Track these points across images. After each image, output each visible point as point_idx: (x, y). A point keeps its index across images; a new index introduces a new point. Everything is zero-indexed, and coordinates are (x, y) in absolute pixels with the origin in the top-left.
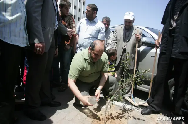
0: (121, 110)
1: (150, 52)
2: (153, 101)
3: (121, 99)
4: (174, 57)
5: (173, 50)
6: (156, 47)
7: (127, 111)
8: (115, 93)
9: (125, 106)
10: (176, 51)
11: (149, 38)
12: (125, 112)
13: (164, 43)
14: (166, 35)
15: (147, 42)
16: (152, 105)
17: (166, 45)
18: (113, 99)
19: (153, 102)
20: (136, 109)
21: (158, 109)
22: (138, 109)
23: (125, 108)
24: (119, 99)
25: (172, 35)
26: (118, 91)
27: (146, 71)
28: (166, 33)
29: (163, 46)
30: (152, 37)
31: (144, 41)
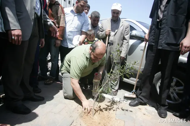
0: (110, 102)
1: (140, 45)
2: (141, 93)
3: (110, 91)
4: (160, 48)
5: (160, 41)
6: (146, 41)
7: (116, 103)
8: (104, 85)
9: (113, 98)
10: (162, 42)
11: (139, 31)
12: (114, 104)
13: (152, 35)
14: (154, 27)
15: (137, 35)
16: (140, 97)
17: (154, 37)
18: (102, 90)
19: (141, 95)
20: (124, 101)
21: (145, 101)
22: (126, 101)
23: (114, 100)
24: (108, 90)
25: (159, 27)
26: (107, 83)
27: (135, 62)
28: (154, 25)
29: (151, 38)
30: (142, 30)
31: (135, 34)
